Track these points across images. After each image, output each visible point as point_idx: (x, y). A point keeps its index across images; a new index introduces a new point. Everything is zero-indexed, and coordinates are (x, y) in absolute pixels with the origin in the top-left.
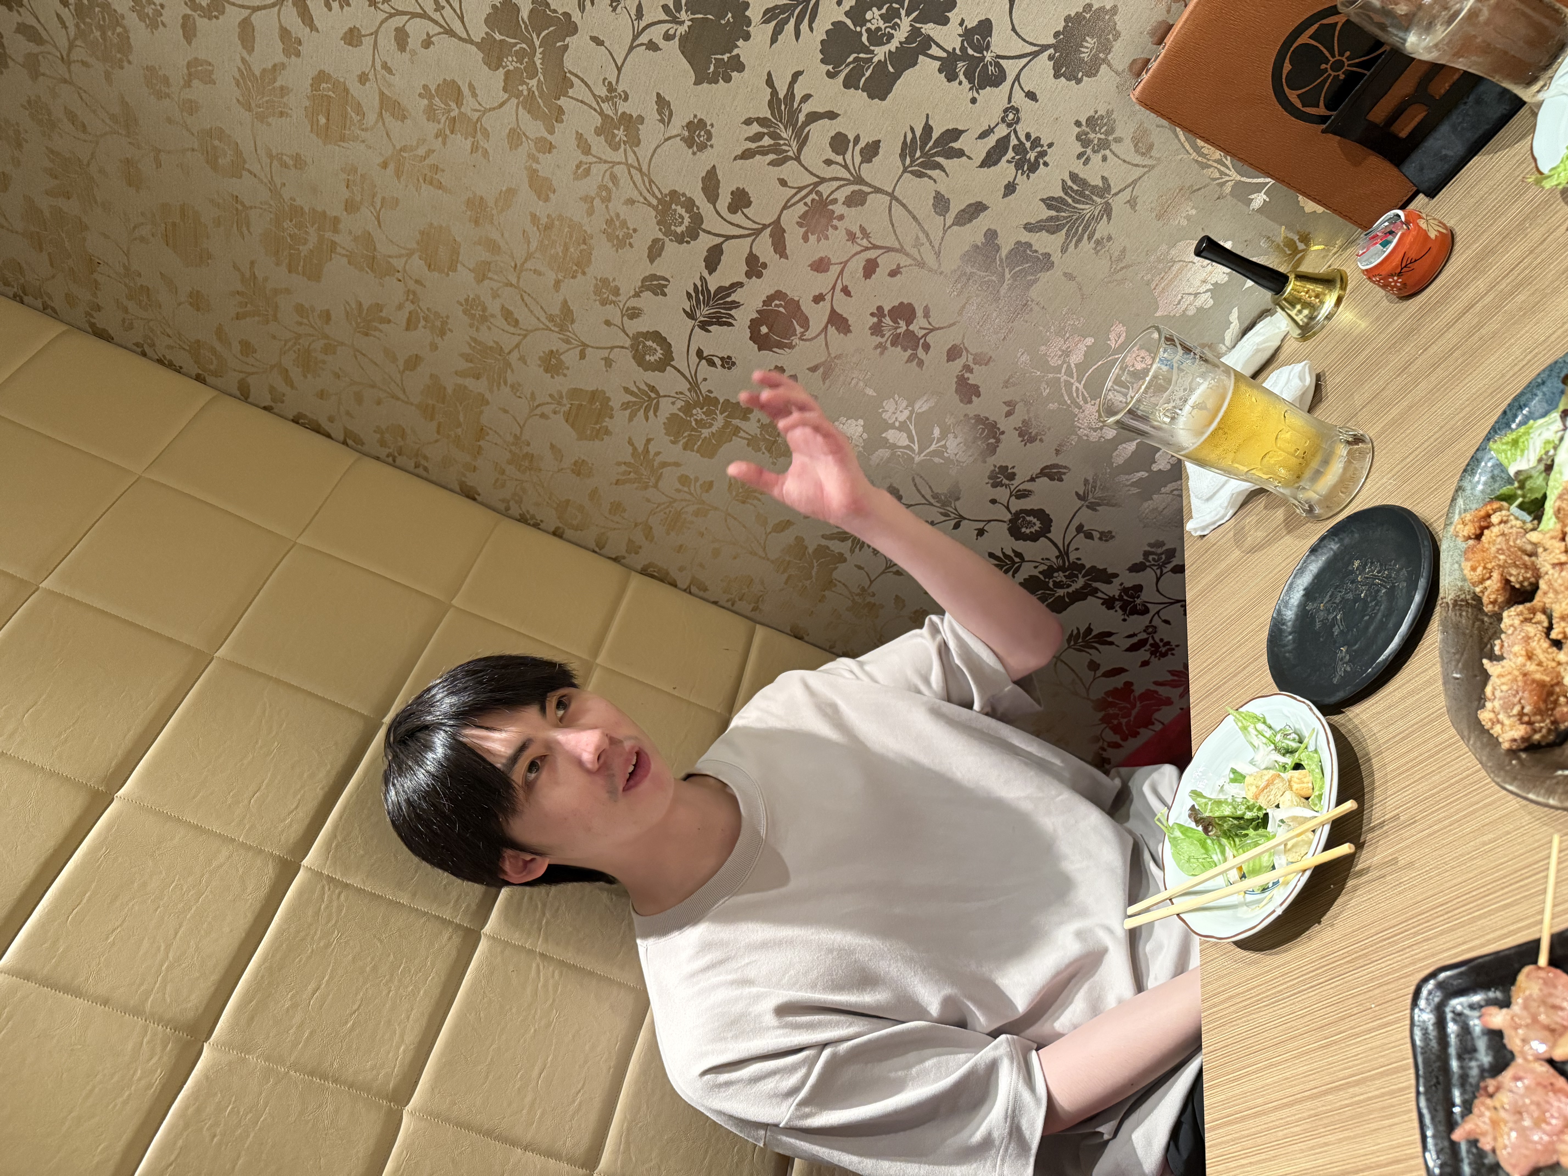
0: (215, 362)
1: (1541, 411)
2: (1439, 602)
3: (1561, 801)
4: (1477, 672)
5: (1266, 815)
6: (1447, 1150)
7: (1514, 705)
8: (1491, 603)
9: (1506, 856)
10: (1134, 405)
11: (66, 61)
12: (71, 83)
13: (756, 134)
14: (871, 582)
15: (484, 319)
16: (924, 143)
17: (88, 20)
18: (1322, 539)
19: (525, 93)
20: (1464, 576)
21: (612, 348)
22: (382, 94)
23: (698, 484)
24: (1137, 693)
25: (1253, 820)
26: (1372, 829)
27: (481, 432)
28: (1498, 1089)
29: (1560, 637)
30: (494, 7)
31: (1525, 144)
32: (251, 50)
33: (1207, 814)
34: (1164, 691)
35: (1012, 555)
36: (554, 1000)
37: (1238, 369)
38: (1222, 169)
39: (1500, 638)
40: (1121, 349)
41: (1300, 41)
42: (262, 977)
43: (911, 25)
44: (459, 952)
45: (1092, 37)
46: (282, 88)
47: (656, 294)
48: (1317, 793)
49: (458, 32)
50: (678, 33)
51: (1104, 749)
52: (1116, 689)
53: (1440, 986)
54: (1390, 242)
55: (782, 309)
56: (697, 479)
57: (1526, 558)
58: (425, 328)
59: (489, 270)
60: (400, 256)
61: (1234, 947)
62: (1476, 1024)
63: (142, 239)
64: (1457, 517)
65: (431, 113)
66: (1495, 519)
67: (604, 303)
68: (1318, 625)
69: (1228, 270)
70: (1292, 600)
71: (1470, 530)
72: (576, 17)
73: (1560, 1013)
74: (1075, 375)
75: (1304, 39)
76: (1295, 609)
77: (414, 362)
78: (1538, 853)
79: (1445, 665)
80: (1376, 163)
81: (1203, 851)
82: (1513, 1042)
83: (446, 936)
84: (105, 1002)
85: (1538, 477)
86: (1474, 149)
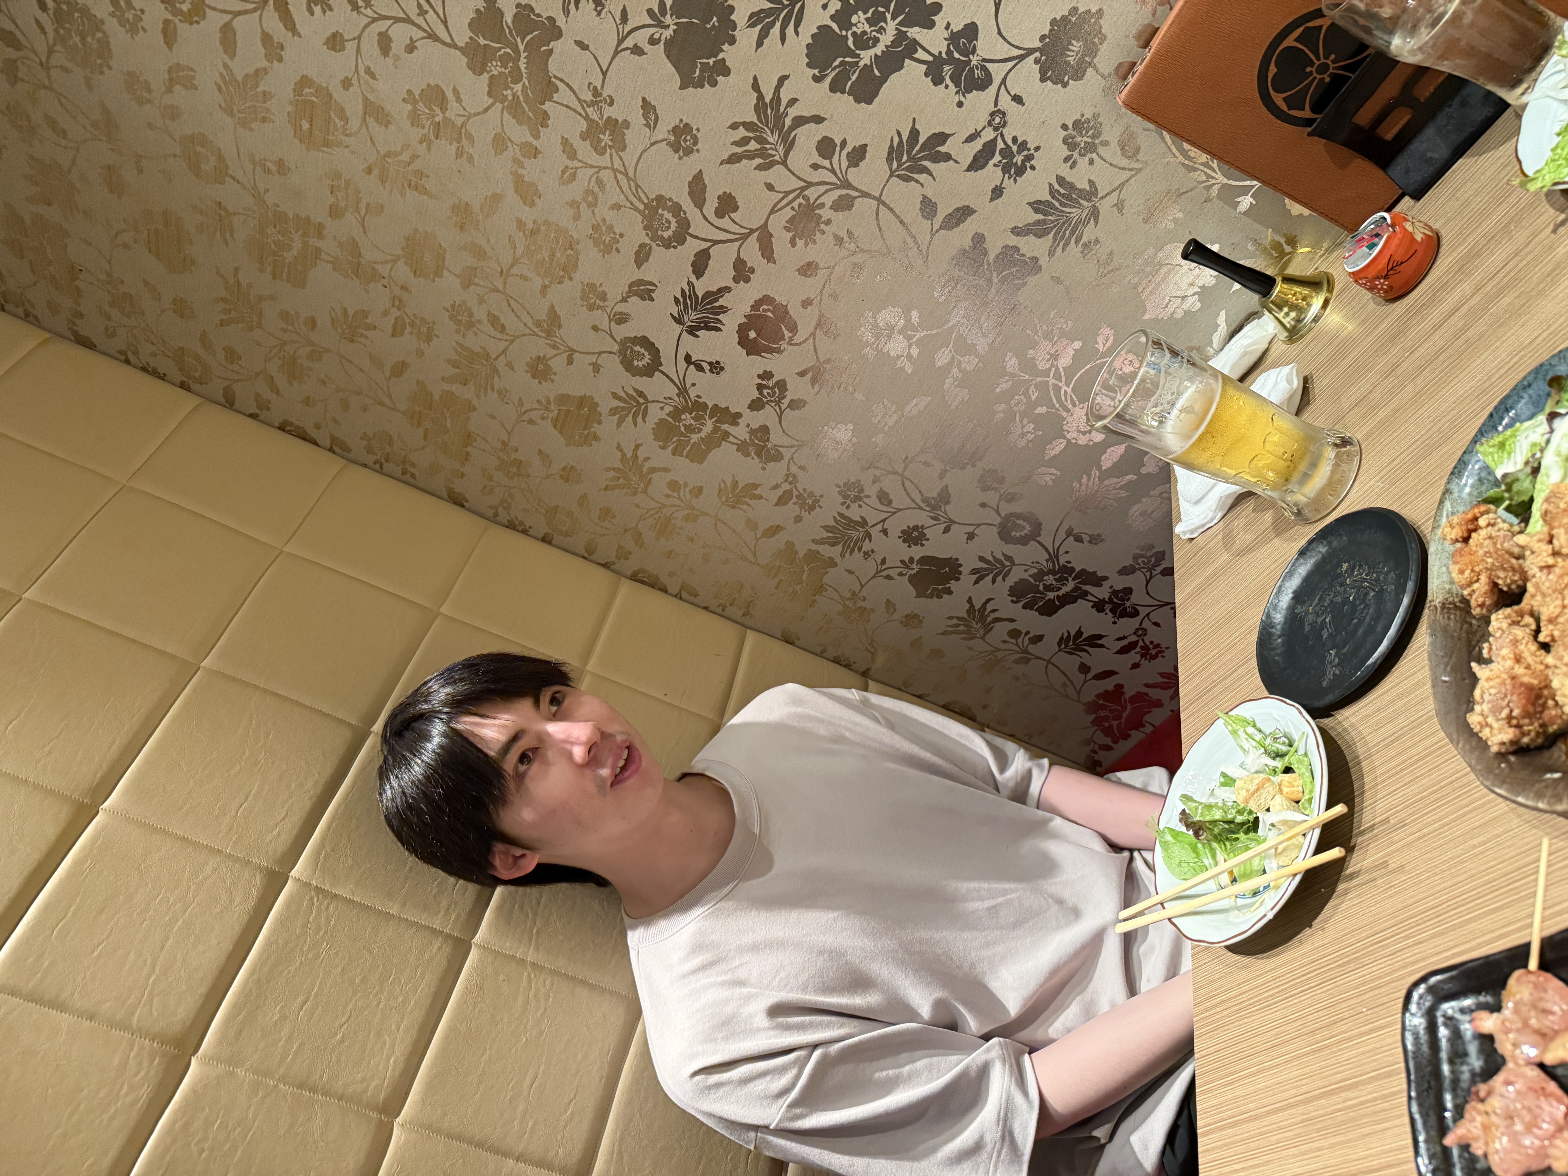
0: (199, 368)
1: (1528, 413)
2: (1428, 605)
3: (1549, 803)
4: (1465, 675)
5: (1257, 819)
6: (1440, 1155)
7: (1503, 708)
8: (1479, 606)
9: (1495, 859)
10: (1122, 410)
11: (45, 66)
12: (51, 89)
13: (743, 138)
14: (862, 586)
15: (470, 325)
16: (911, 147)
17: (67, 25)
18: (1311, 542)
19: (510, 98)
20: (1452, 578)
21: (600, 353)
22: (366, 99)
23: (687, 490)
24: (1127, 696)
25: (1243, 824)
26: (1362, 833)
27: (468, 438)
28: (1489, 1093)
29: (1548, 640)
30: (478, 11)
31: (1509, 145)
32: (232, 56)
33: (1198, 818)
34: (1154, 694)
35: (1002, 558)
36: (545, 1010)
37: (1226, 373)
38: (1209, 172)
39: (1488, 641)
40: (1109, 352)
41: (1285, 44)
42: (251, 990)
43: (897, 29)
44: (449, 962)
45: (1078, 41)
46: (264, 93)
47: (644, 299)
48: (1307, 797)
49: (441, 36)
50: (663, 38)
51: (1096, 752)
52: (1106, 691)
53: (1431, 990)
54: (1375, 245)
55: (769, 314)
56: (686, 485)
57: (1514, 561)
58: (411, 334)
59: (475, 276)
60: (386, 262)
61: (1226, 951)
62: (1467, 1029)
63: (125, 246)
64: (1444, 520)
65: (415, 119)
66: (1482, 522)
67: (591, 308)
68: (1307, 628)
69: (1215, 273)
70: (1281, 604)
71: (1457, 533)
72: (561, 21)
73: (1551, 1017)
74: (1063, 379)
75: (1289, 41)
76: (1283, 612)
77: (400, 369)
78: (1528, 856)
79: (1433, 669)
80: (1361, 166)
81: (1194, 855)
82: (1504, 1046)
83: (436, 947)
84: (91, 1017)
85: (1524, 480)
86: (1459, 152)
